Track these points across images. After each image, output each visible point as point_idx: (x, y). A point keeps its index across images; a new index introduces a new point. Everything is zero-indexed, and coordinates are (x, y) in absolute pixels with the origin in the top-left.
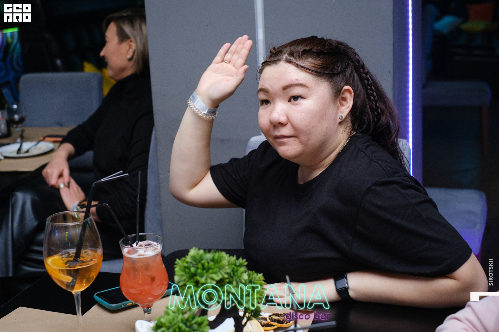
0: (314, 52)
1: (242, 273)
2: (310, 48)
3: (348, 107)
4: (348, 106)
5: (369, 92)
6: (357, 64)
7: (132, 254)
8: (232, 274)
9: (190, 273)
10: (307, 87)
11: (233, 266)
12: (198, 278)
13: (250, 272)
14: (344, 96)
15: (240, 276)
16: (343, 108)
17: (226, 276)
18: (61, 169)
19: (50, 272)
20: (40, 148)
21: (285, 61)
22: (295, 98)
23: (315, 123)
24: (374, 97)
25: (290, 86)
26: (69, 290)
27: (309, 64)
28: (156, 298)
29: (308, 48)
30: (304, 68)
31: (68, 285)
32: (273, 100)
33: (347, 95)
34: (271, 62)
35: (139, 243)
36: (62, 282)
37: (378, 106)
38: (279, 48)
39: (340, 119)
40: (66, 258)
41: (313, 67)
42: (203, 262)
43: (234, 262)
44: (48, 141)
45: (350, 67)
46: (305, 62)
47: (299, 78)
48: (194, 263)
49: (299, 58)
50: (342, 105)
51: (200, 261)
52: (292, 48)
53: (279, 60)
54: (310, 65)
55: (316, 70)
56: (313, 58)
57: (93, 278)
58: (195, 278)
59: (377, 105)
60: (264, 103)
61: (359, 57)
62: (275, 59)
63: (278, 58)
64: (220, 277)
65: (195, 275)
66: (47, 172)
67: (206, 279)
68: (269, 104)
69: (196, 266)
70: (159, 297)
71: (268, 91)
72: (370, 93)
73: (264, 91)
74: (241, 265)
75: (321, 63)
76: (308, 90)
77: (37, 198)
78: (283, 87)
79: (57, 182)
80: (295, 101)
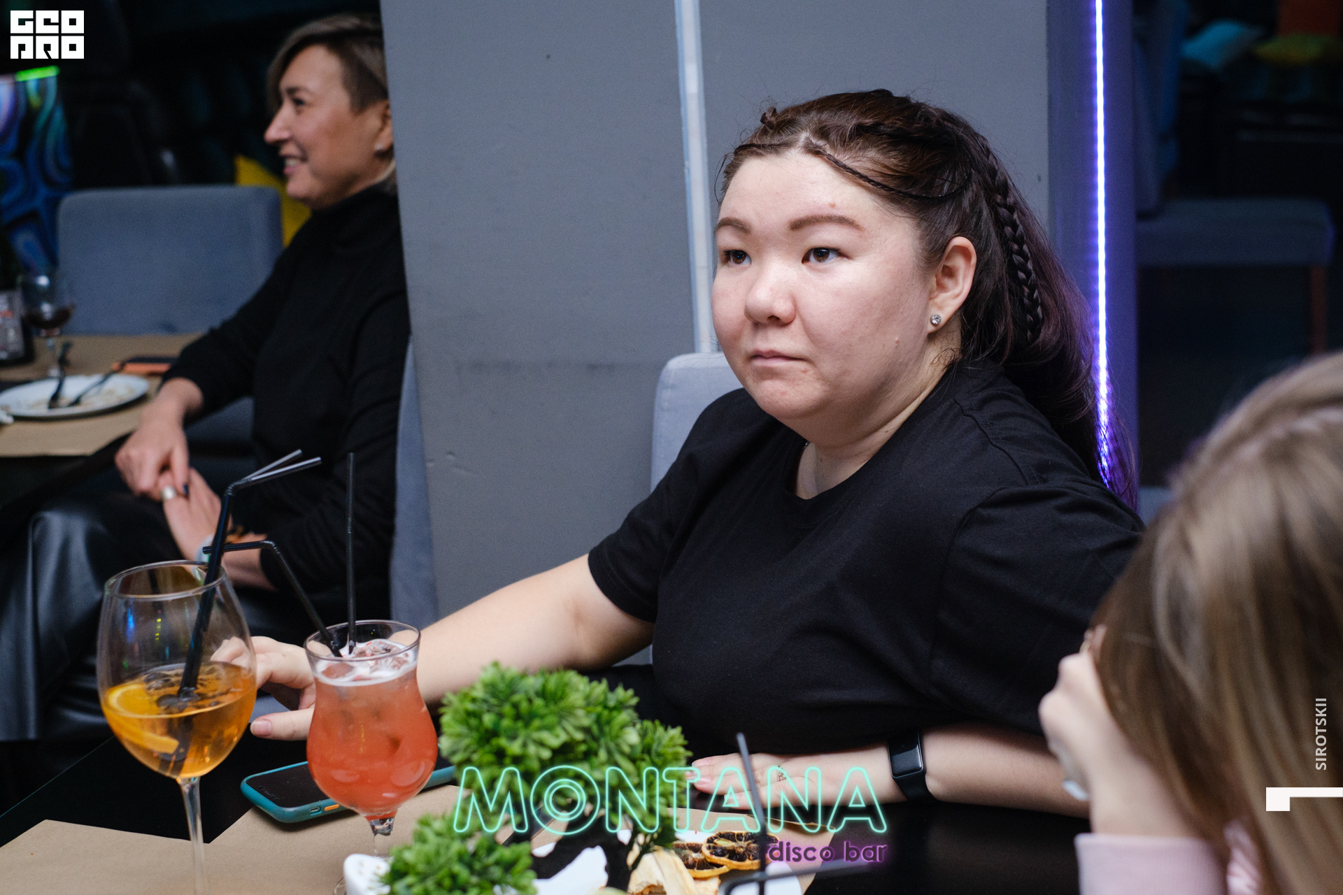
0: (883, 135)
1: (623, 727)
2: (875, 120)
3: (957, 296)
4: (957, 291)
5: (1014, 259)
6: (989, 179)
7: (337, 677)
8: (595, 729)
9: (482, 730)
10: (858, 229)
11: (599, 709)
12: (503, 742)
13: (648, 724)
14: (949, 264)
15: (617, 737)
16: (942, 297)
17: (579, 736)
18: (166, 448)
19: (115, 727)
20: (111, 392)
21: (803, 150)
22: (821, 253)
23: (867, 327)
24: (1028, 274)
25: (810, 221)
26: (168, 774)
27: (869, 165)
28: (405, 792)
29: (868, 121)
30: (854, 172)
31: (164, 760)
32: (760, 251)
33: (959, 262)
34: (763, 147)
35: (355, 645)
36: (149, 753)
37: (1037, 298)
38: (786, 111)
39: (932, 324)
40: (157, 689)
41: (880, 172)
42: (516, 698)
43: (602, 698)
44: (131, 373)
45: (972, 185)
46: (859, 159)
47: (838, 201)
48: (493, 701)
49: (844, 145)
50: (941, 287)
51: (507, 699)
52: (825, 116)
53: (788, 145)
54: (871, 167)
55: (884, 183)
56: (882, 149)
57: (231, 741)
58: (494, 742)
59: (1035, 295)
60: (732, 259)
61: (997, 163)
62: (776, 141)
63: (785, 138)
64: (563, 737)
65: (493, 733)
66: (128, 457)
67: (525, 745)
68: (746, 263)
69: (497, 709)
70: (413, 791)
71: (747, 228)
72: (1016, 262)
73: (736, 227)
74: (621, 706)
75: (902, 166)
76: (861, 237)
77: (100, 528)
78: (792, 220)
79: (156, 484)
80: (820, 261)
